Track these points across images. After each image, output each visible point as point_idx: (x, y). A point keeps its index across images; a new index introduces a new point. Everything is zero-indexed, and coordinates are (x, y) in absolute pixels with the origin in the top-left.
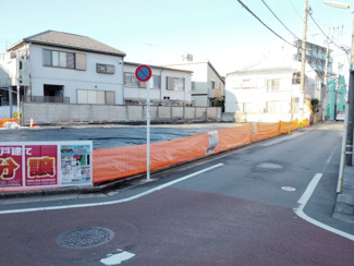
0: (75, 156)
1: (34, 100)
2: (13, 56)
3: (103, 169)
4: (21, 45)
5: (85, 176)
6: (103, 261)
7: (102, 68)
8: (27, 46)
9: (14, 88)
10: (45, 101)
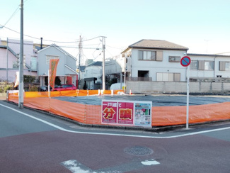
0: (143, 110)
1: (133, 79)
2: (123, 56)
3: (158, 119)
4: (127, 49)
5: (147, 121)
6: (142, 162)
7: (173, 59)
8: (130, 50)
9: (123, 73)
10: (138, 80)
